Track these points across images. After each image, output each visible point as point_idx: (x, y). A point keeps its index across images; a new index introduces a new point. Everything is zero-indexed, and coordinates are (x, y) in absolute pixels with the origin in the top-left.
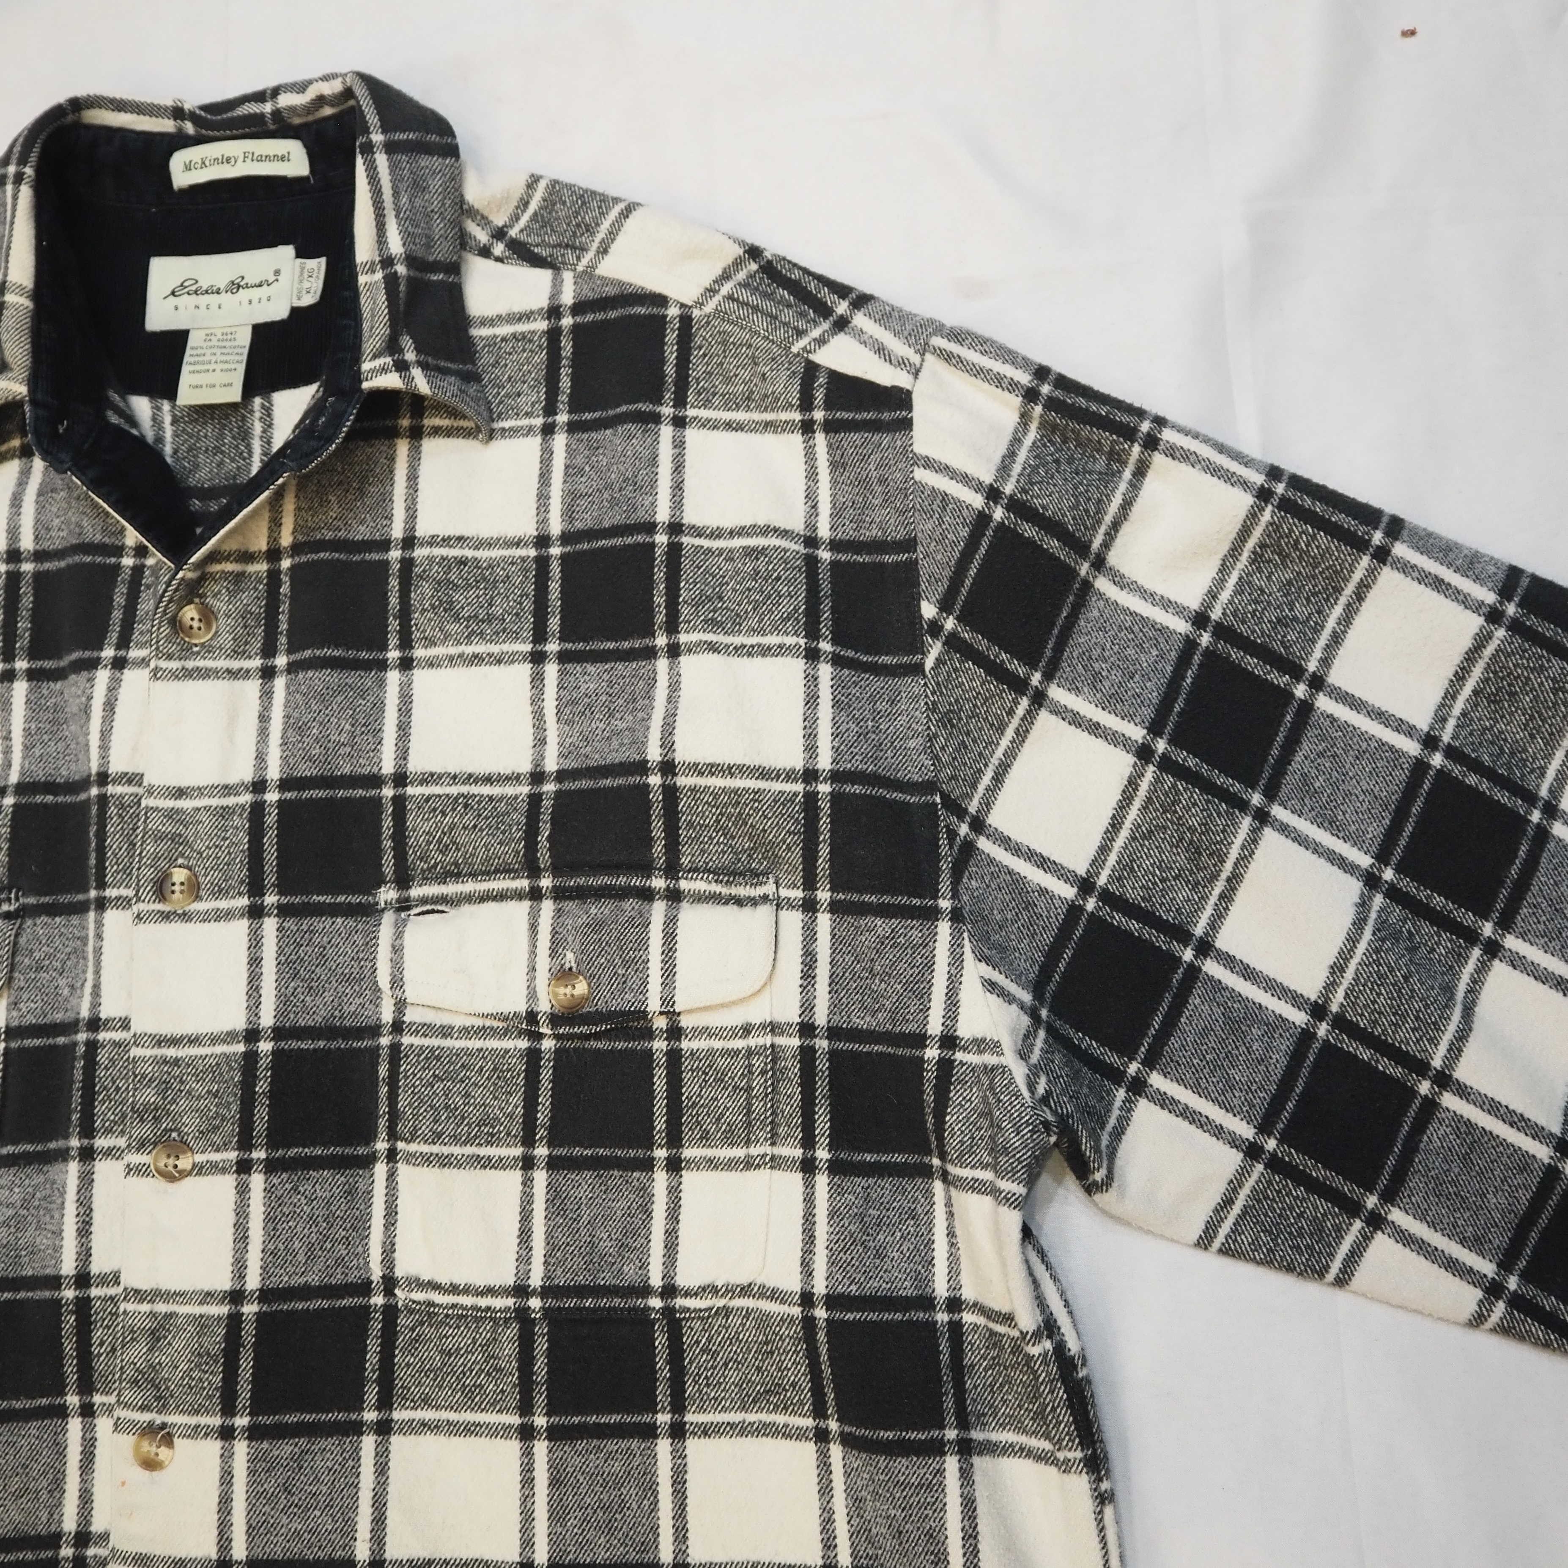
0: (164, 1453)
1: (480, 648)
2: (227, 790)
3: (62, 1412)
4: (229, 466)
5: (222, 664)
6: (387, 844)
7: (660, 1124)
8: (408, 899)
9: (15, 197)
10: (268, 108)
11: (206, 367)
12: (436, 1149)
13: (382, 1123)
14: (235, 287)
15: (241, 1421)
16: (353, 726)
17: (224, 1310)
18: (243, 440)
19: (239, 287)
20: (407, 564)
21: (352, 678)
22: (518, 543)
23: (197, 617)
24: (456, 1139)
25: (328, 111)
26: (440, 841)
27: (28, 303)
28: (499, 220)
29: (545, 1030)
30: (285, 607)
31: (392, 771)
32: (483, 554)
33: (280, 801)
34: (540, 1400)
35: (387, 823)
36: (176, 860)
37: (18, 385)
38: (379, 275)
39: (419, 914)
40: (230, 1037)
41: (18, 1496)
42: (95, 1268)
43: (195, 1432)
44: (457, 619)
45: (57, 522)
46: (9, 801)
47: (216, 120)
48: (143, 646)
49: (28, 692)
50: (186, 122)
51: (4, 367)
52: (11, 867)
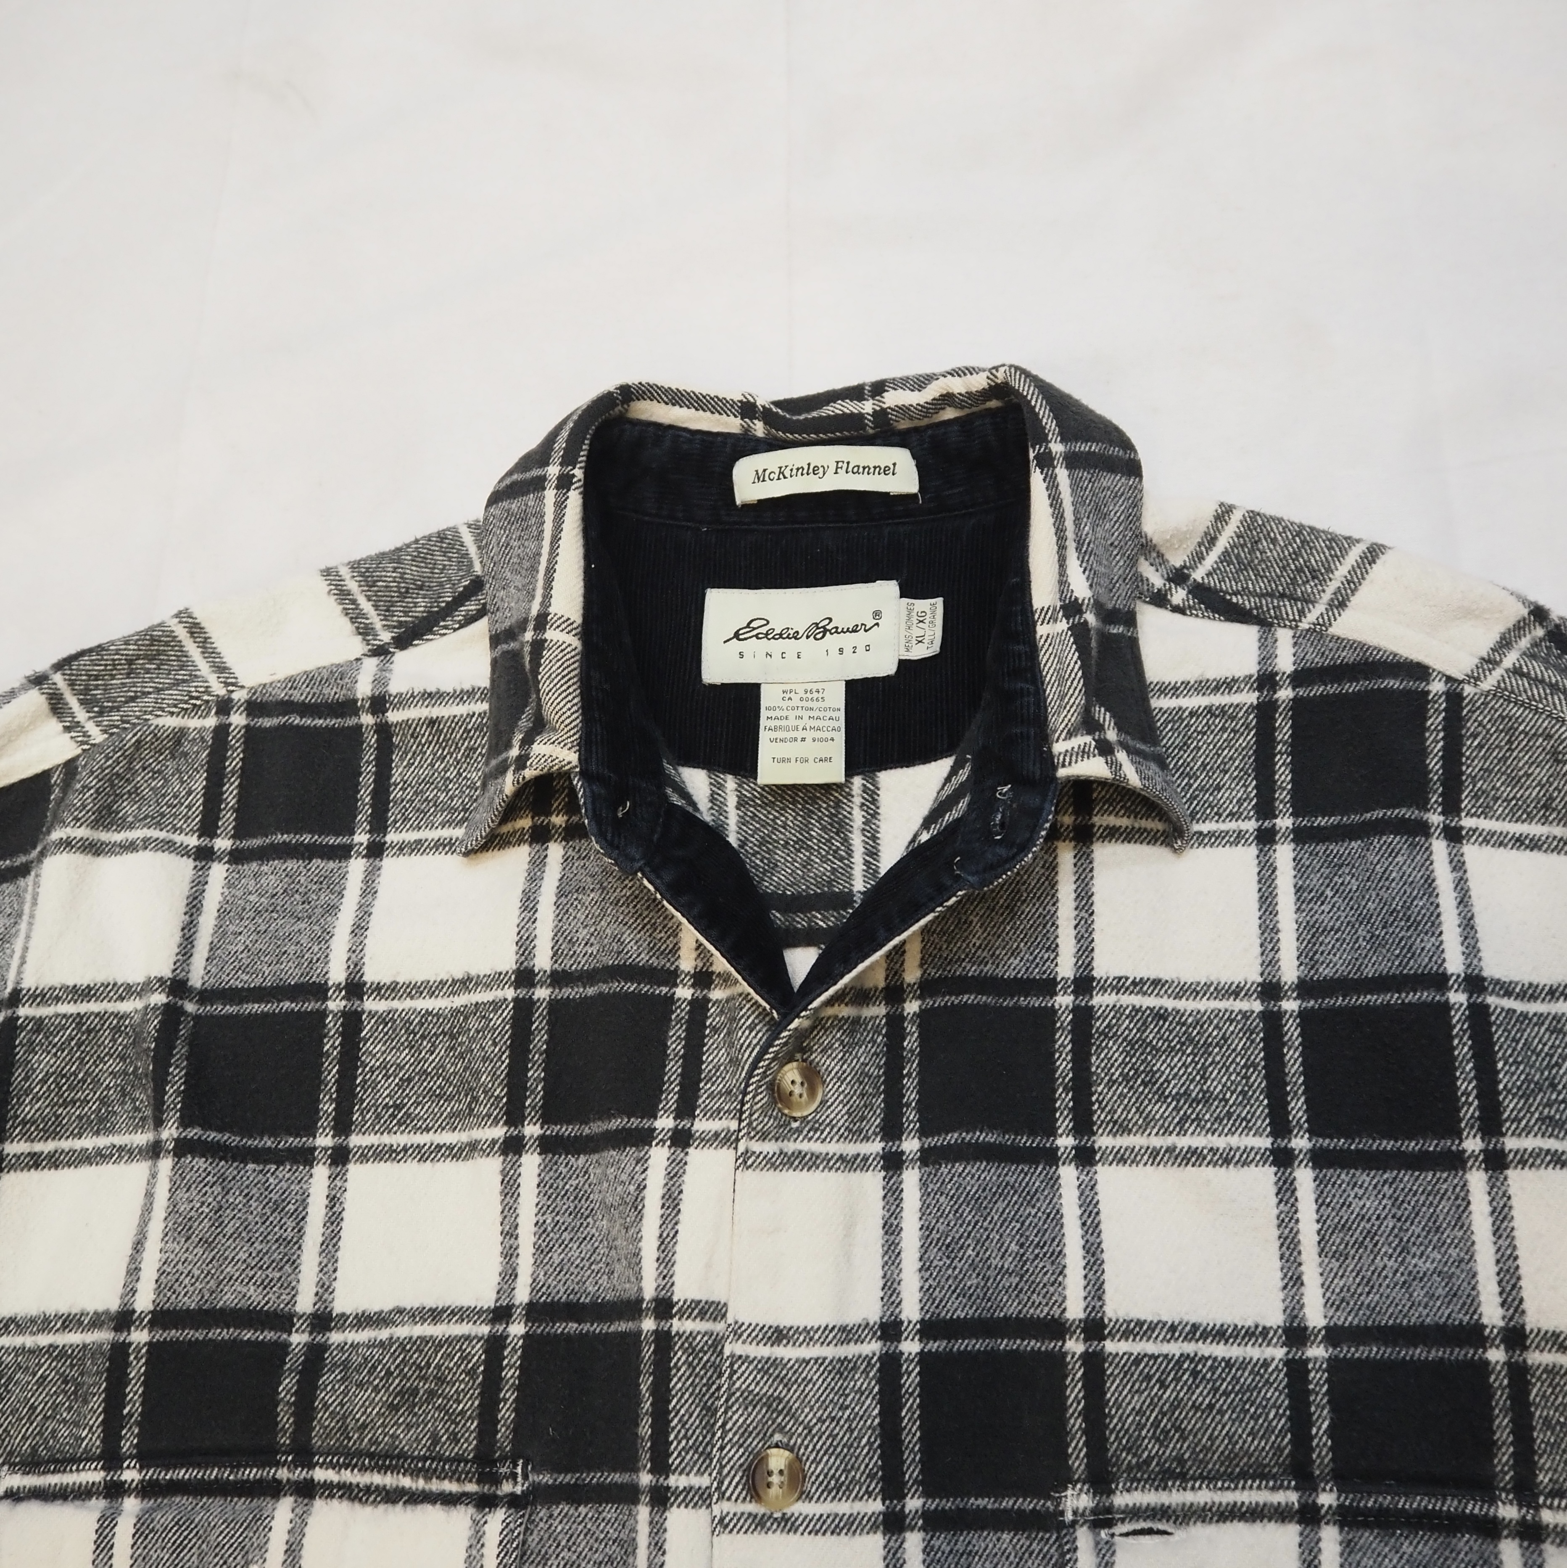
1: (1199, 1141)
2: (846, 1334)
4: (822, 868)
5: (834, 1148)
6: (1076, 1423)
8: (1109, 1510)
9: (560, 506)
10: (868, 407)
11: (793, 734)
16: (1022, 1246)
18: (837, 834)
19: (825, 631)
20: (1083, 1016)
21: (1013, 1173)
22: (1236, 992)
23: (799, 1080)
25: (949, 414)
26: (1156, 1423)
27: (576, 643)
28: (1177, 560)
30: (912, 1067)
31: (1082, 1315)
32: (1186, 1005)
33: (921, 1353)
35: (1075, 1392)
36: (772, 1435)
37: (565, 751)
38: (1063, 625)
39: (1127, 1535)
44: (1162, 1097)
45: (583, 933)
46: (517, 1329)
47: (798, 420)
48: (717, 1114)
49: (544, 1168)
50: (756, 422)
51: (539, 726)
52: (517, 1428)
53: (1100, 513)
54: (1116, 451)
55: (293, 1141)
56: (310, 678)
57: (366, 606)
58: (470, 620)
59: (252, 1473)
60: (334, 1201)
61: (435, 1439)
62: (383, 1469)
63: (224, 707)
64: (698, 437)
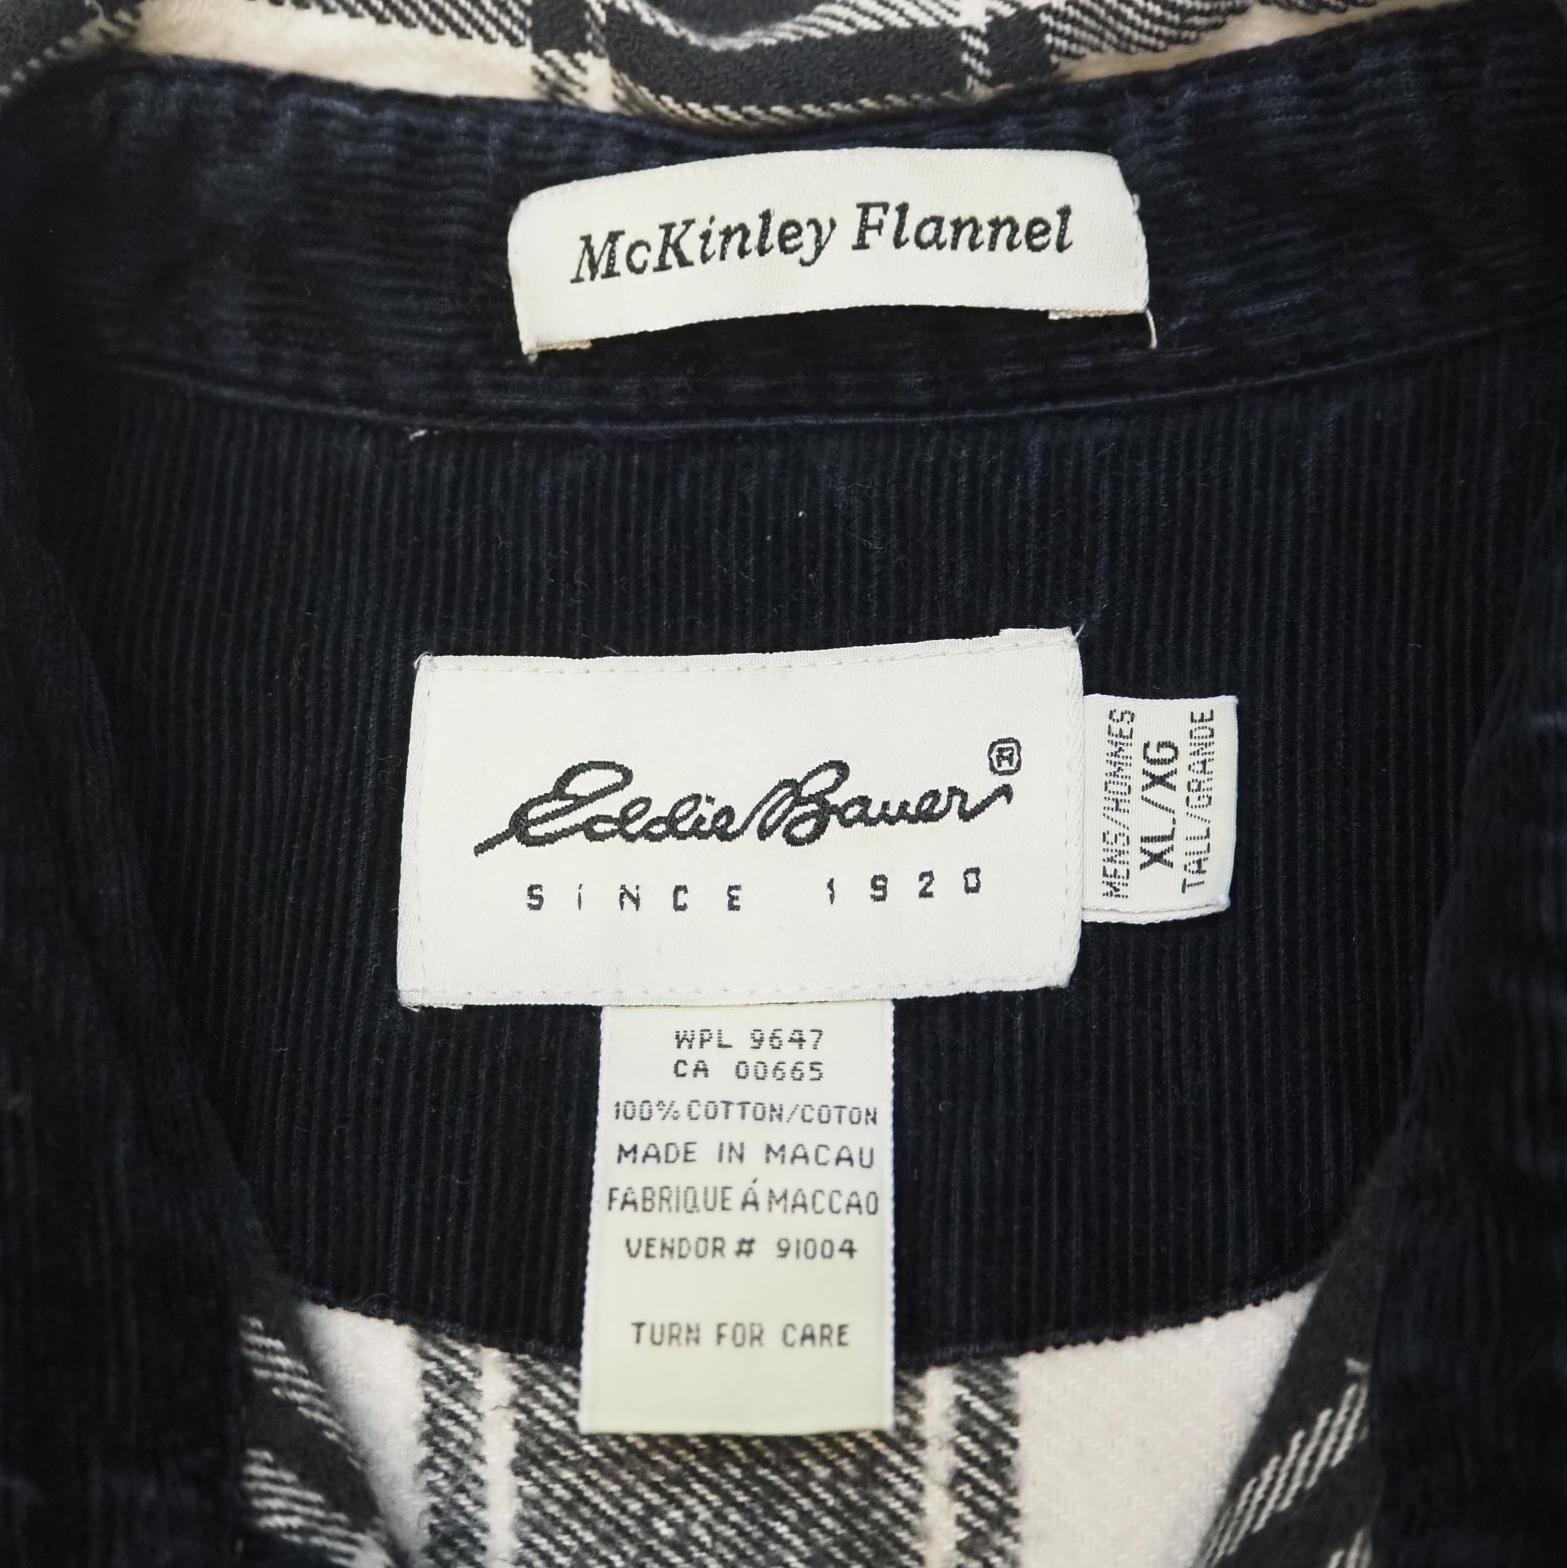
11: (711, 1223)
25: (1262, 28)
47: (729, 55)
50: (585, 58)
64: (390, 115)
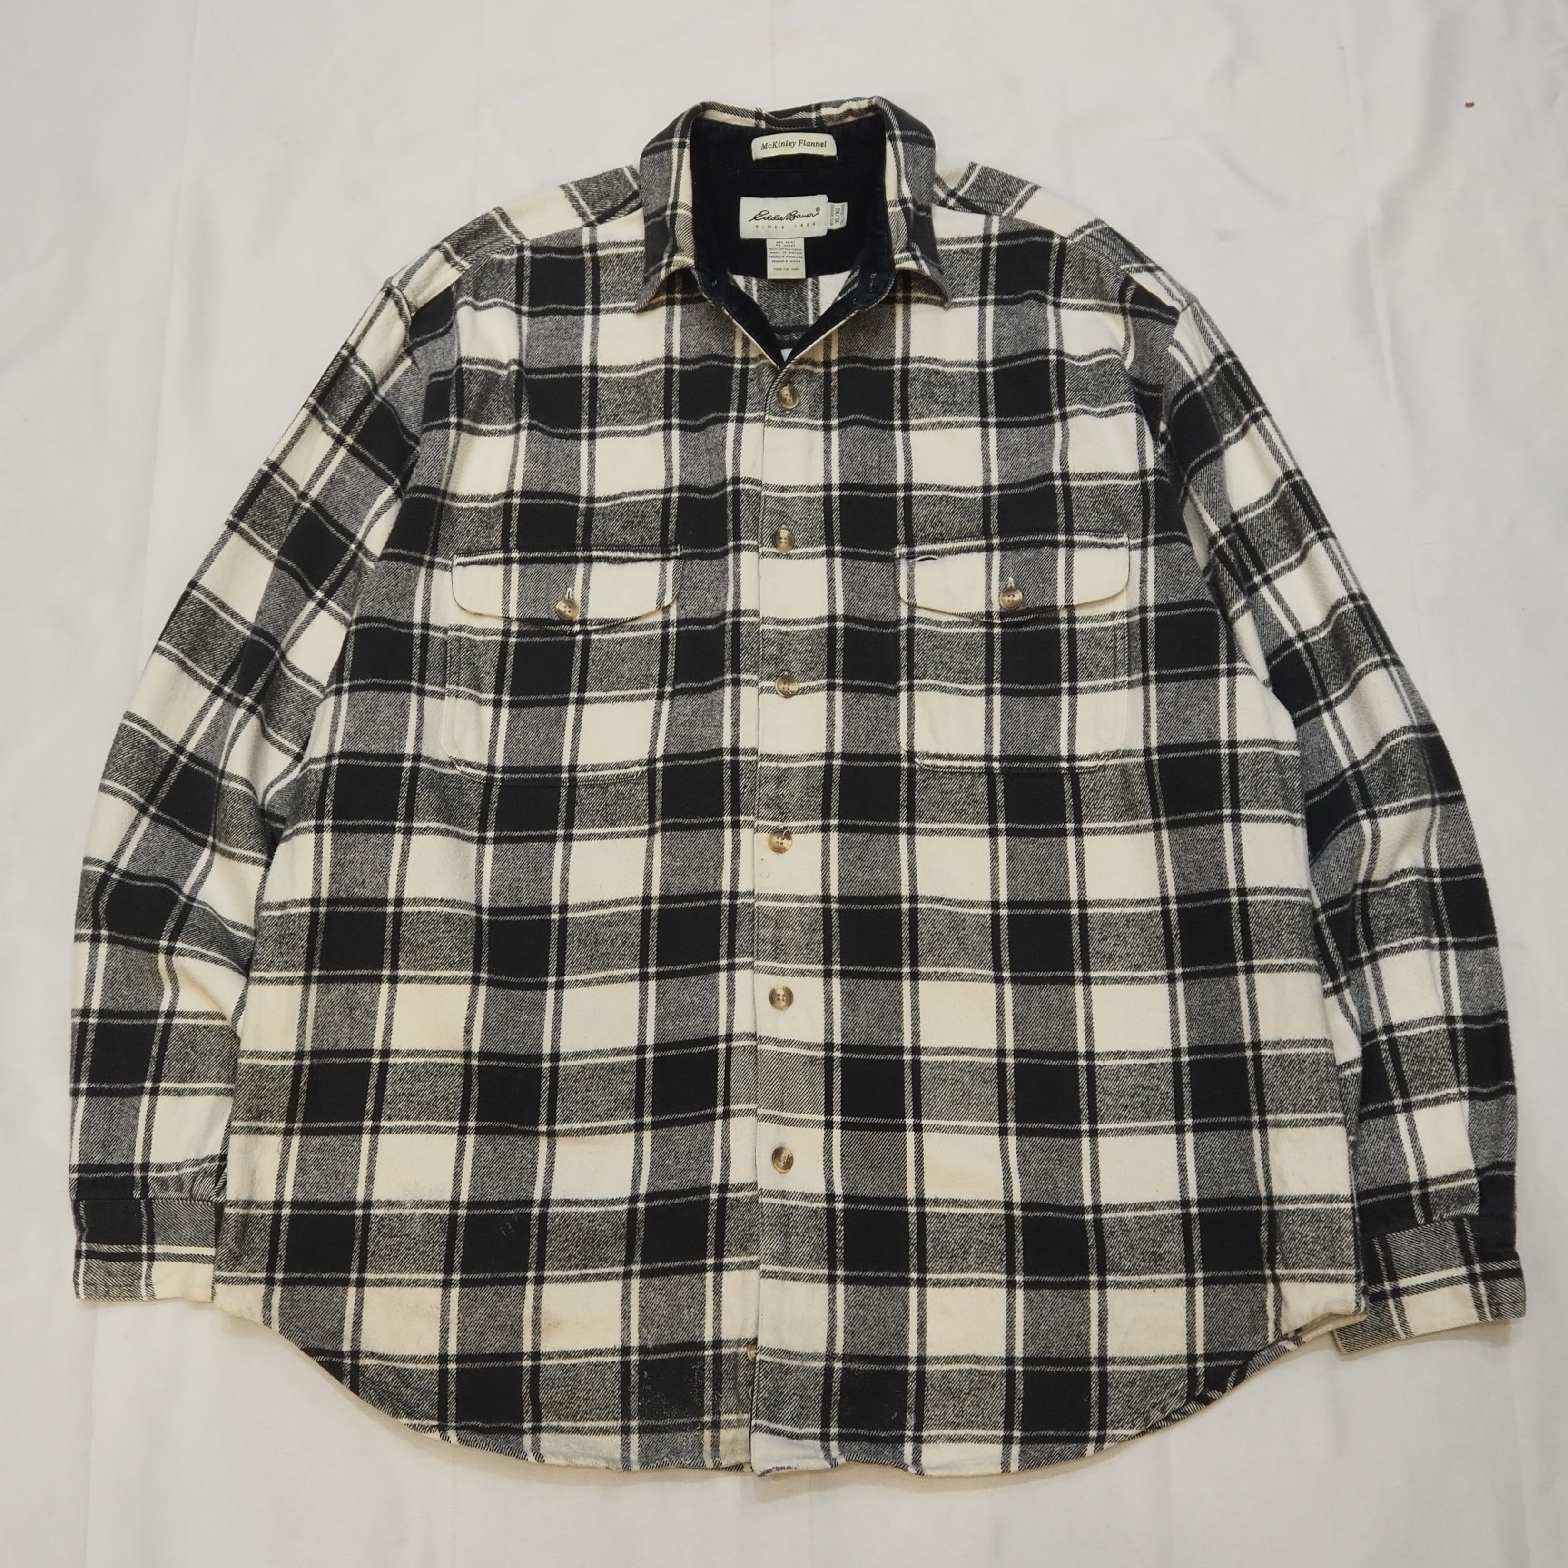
0: (785, 842)
1: (951, 419)
2: (810, 489)
3: (721, 826)
4: (794, 316)
5: (803, 420)
6: (900, 523)
7: (1065, 668)
8: (913, 552)
9: (680, 156)
10: (813, 115)
11: (781, 259)
12: (937, 683)
13: (903, 672)
14: (792, 216)
15: (834, 822)
16: (880, 457)
17: (822, 763)
18: (801, 302)
20: (905, 373)
21: (876, 432)
22: (968, 364)
23: (788, 394)
24: (947, 679)
25: (850, 119)
26: (932, 521)
27: (690, 214)
28: (952, 186)
29: (997, 621)
30: (835, 393)
31: (903, 482)
32: (948, 370)
33: (840, 495)
34: (1001, 815)
35: (900, 511)
36: (782, 525)
37: (688, 259)
38: (899, 208)
39: (920, 561)
40: (819, 620)
41: (697, 870)
42: (742, 745)
43: (805, 830)
44: (937, 402)
45: (693, 343)
46: (675, 495)
48: (754, 410)
49: (681, 436)
50: (762, 121)
51: (675, 250)
52: (677, 532)
53: (916, 163)
54: (923, 135)
55: (571, 431)
56: (558, 236)
57: (583, 203)
58: (633, 210)
59: (566, 554)
60: (591, 454)
61: (642, 539)
62: (621, 550)
63: (521, 249)
64: (736, 128)
